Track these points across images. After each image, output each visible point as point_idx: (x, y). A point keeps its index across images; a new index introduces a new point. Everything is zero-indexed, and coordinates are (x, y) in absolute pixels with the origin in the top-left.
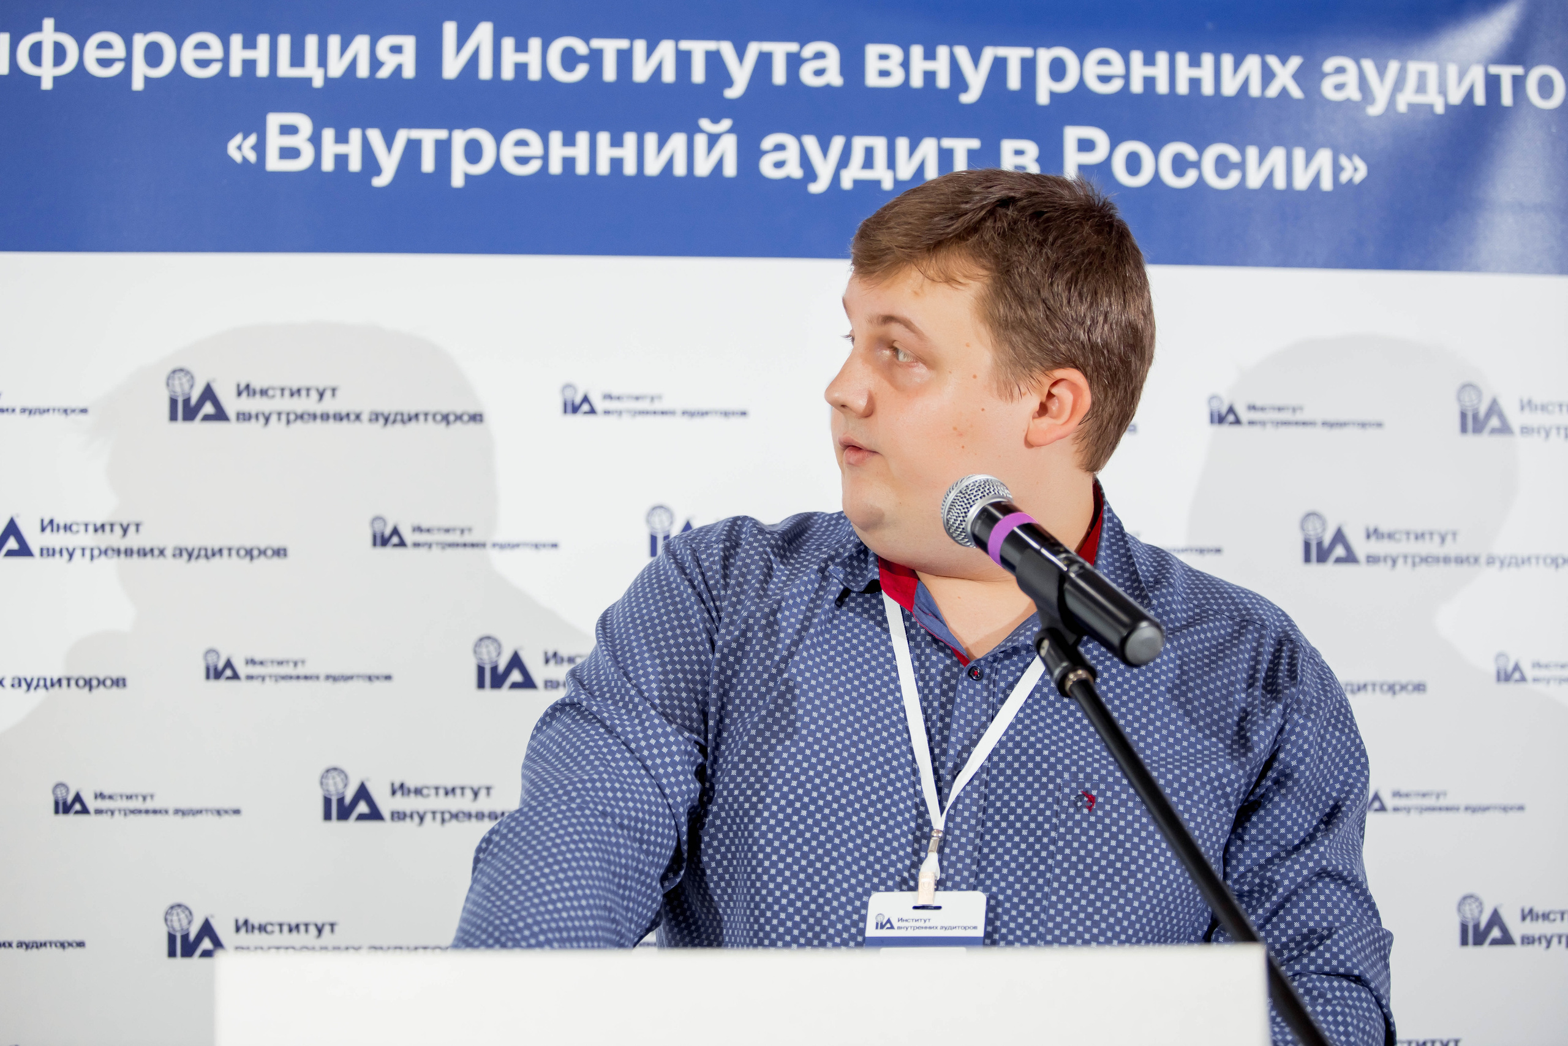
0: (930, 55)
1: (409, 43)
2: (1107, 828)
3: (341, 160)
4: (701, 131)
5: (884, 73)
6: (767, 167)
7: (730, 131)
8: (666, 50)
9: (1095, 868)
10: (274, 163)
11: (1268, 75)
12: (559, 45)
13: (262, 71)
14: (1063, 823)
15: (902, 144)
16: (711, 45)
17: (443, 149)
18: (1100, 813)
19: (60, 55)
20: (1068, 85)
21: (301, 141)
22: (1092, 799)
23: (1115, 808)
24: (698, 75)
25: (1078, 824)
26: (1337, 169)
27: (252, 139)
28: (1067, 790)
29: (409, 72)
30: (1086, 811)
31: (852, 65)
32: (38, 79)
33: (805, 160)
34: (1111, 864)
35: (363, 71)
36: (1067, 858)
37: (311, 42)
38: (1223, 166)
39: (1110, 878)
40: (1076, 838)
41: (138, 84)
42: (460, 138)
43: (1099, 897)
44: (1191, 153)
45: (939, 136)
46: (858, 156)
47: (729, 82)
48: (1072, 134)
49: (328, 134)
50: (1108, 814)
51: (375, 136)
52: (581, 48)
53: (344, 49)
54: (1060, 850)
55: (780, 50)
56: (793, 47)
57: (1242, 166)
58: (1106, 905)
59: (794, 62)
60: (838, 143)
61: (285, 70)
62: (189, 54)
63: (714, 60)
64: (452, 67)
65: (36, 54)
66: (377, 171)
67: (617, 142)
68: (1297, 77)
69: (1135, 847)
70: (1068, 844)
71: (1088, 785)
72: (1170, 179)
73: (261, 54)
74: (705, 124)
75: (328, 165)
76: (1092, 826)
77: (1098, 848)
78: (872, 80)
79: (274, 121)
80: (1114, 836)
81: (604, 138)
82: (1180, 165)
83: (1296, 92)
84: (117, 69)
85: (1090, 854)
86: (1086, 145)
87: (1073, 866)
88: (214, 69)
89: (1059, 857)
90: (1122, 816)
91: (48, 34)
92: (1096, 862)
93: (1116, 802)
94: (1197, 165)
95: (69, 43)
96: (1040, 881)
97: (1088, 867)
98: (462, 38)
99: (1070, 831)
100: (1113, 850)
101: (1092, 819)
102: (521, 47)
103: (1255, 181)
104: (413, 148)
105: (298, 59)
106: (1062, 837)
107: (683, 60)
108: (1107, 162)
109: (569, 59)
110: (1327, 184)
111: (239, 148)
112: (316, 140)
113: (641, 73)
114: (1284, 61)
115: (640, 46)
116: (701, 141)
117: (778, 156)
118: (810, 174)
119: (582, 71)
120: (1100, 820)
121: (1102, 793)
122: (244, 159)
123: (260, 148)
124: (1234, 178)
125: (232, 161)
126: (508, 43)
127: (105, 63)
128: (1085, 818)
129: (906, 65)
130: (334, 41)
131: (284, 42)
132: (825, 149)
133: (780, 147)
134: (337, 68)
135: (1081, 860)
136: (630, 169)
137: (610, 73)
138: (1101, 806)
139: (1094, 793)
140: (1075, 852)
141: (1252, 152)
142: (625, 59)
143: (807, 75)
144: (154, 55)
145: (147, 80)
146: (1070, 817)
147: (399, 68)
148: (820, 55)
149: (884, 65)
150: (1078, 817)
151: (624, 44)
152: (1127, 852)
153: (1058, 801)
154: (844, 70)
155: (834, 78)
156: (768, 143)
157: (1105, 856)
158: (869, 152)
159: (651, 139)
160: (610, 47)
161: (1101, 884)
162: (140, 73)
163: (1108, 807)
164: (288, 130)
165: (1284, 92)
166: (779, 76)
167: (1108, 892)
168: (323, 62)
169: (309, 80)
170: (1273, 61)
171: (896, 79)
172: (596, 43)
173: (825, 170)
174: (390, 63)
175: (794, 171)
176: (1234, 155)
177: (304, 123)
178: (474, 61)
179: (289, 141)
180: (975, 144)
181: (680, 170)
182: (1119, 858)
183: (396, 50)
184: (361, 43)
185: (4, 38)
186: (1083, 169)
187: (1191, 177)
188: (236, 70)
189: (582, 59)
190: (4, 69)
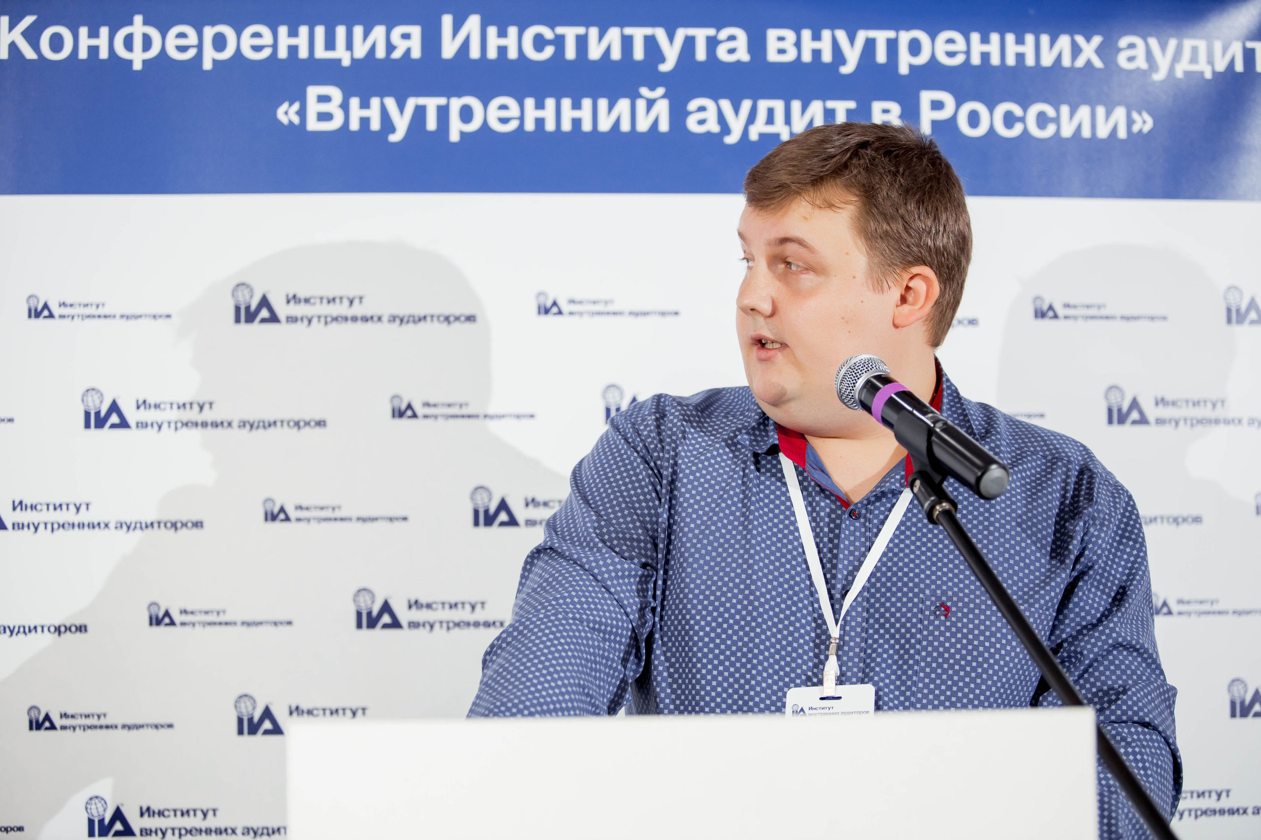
0: (816, 37)
1: (416, 31)
2: (959, 630)
3: (365, 122)
4: (641, 96)
5: (782, 51)
6: (692, 124)
7: (663, 97)
8: (614, 35)
9: (951, 661)
10: (313, 125)
11: (1076, 50)
12: (531, 32)
13: (303, 54)
14: (926, 628)
15: (796, 105)
16: (648, 31)
17: (443, 113)
18: (954, 619)
19: (147, 43)
20: (923, 59)
21: (333, 107)
22: (947, 609)
23: (965, 615)
24: (639, 54)
25: (937, 628)
26: (1130, 122)
27: (296, 106)
28: (928, 603)
29: (416, 54)
30: (943, 618)
31: (757, 45)
33: (721, 119)
34: (963, 657)
35: (381, 53)
36: (929, 654)
37: (341, 31)
38: (1042, 120)
39: (962, 668)
40: (936, 638)
41: (207, 65)
42: (456, 104)
43: (955, 683)
44: (1017, 111)
45: (824, 99)
46: (762, 115)
47: (663, 59)
48: (926, 97)
49: (355, 102)
50: (959, 620)
51: (391, 103)
52: (548, 34)
53: (366, 36)
54: (924, 648)
55: (701, 34)
56: (711, 32)
57: (1057, 120)
58: (960, 689)
59: (713, 43)
60: (746, 105)
61: (321, 53)
62: (247, 41)
63: (651, 43)
64: (449, 49)
65: (128, 42)
66: (393, 129)
67: (576, 106)
68: (1099, 51)
69: (982, 643)
70: (930, 643)
71: (944, 599)
72: (1002, 130)
73: (302, 41)
74: (644, 91)
75: (354, 126)
76: (948, 629)
77: (953, 645)
78: (773, 56)
79: (313, 92)
80: (965, 636)
81: (566, 103)
82: (1010, 120)
83: (1098, 63)
84: (192, 53)
85: (947, 650)
86: (937, 105)
87: (935, 660)
88: (266, 53)
89: (924, 654)
90: (971, 621)
91: (138, 27)
92: (952, 656)
93: (965, 610)
94: (1022, 120)
95: (154, 34)
96: (910, 672)
97: (946, 661)
98: (457, 28)
99: (931, 633)
100: (964, 647)
101: (948, 624)
102: (502, 34)
103: (1067, 131)
104: (420, 111)
105: (330, 45)
106: (925, 638)
107: (627, 43)
108: (954, 118)
109: (539, 43)
110: (1122, 134)
111: (286, 113)
112: (345, 106)
113: (595, 52)
114: (1088, 40)
115: (594, 32)
116: (641, 104)
117: (701, 116)
118: (726, 129)
119: (549, 51)
120: (954, 624)
121: (955, 604)
122: (290, 122)
123: (302, 113)
124: (1051, 129)
125: (280, 123)
126: (492, 31)
127: (182, 49)
128: (943, 623)
129: (798, 44)
130: (358, 30)
131: (320, 31)
132: (736, 109)
133: (702, 109)
134: (360, 51)
135: (941, 655)
136: (587, 126)
137: (570, 53)
138: (955, 614)
139: (949, 604)
140: (936, 649)
141: (1065, 110)
142: (582, 42)
143: (722, 53)
144: (219, 42)
145: (215, 62)
146: (931, 623)
147: (408, 51)
148: (732, 38)
149: (782, 45)
150: (937, 623)
151: (581, 30)
152: (976, 648)
153: (921, 611)
154: (751, 49)
155: (743, 55)
156: (693, 105)
157: (958, 651)
158: (771, 112)
159: (603, 103)
160: (570, 33)
161: (956, 673)
162: (209, 56)
163: (960, 615)
164: (324, 99)
165: (1089, 63)
166: (701, 54)
167: (961, 679)
168: (349, 46)
169: (339, 61)
170: (1080, 39)
171: (791, 56)
172: (560, 30)
173: (737, 125)
174: (401, 47)
175: (713, 126)
176: (1050, 112)
177: (336, 93)
178: (465, 46)
179: (324, 107)
180: (852, 105)
181: (625, 127)
182: (970, 653)
183: (406, 36)
184: (379, 32)
185: (104, 31)
186: (935, 124)
187: (1018, 129)
188: (283, 54)
189: (549, 42)
190: (104, 54)
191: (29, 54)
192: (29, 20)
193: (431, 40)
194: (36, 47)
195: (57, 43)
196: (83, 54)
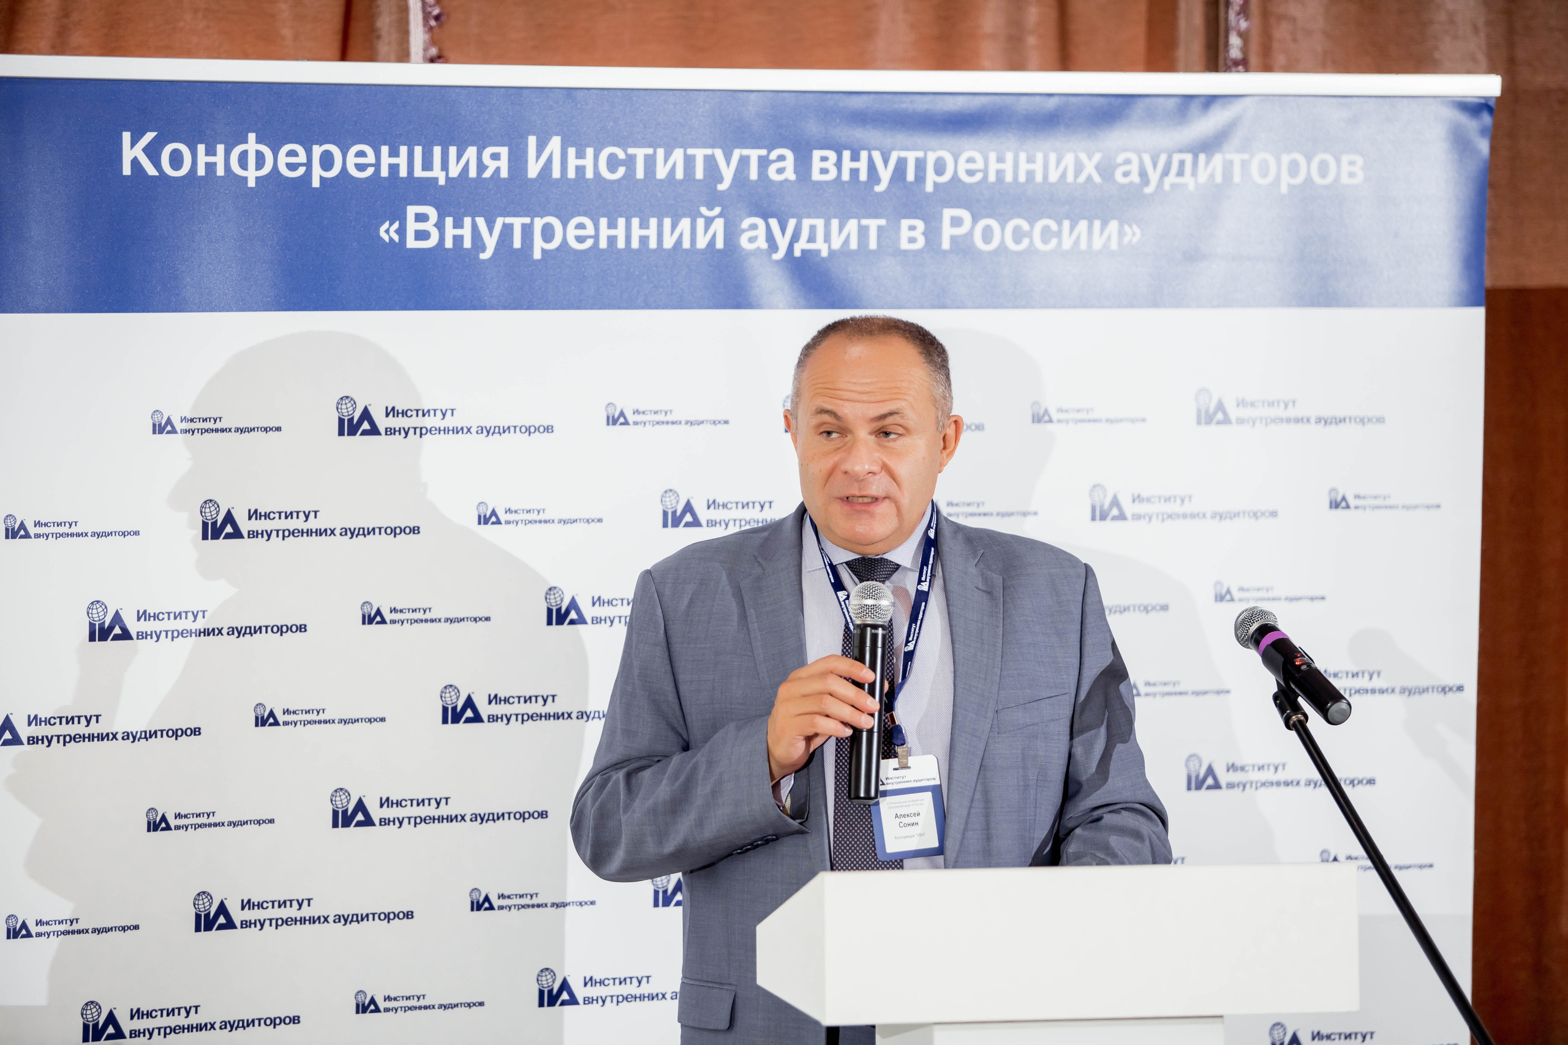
0: (855, 158)
1: (504, 151)
3: (458, 240)
4: (701, 216)
5: (824, 171)
6: (744, 241)
7: (720, 216)
8: (678, 155)
10: (411, 243)
11: (1079, 167)
12: (605, 153)
13: (403, 173)
15: (835, 224)
16: (709, 151)
17: (527, 231)
19: (260, 158)
20: (946, 178)
21: (429, 226)
24: (699, 174)
26: (1121, 234)
27: (396, 225)
29: (504, 174)
31: (803, 166)
32: (245, 179)
33: (770, 236)
35: (473, 173)
37: (437, 150)
38: (1046, 234)
41: (316, 183)
42: (538, 223)
44: (1025, 227)
45: (859, 217)
46: (805, 233)
47: (721, 180)
48: (948, 213)
49: (449, 222)
51: (481, 222)
52: (621, 155)
53: (459, 157)
55: (754, 154)
56: (764, 152)
57: (1059, 234)
59: (764, 163)
60: (792, 223)
61: (419, 173)
62: (352, 160)
63: (710, 163)
64: (533, 170)
65: (243, 160)
66: (483, 247)
67: (644, 225)
68: (1099, 167)
72: (1011, 244)
73: (402, 160)
74: (704, 210)
75: (449, 243)
78: (816, 176)
79: (412, 211)
81: (635, 222)
82: (1018, 235)
83: (1097, 178)
84: (301, 171)
86: (956, 222)
88: (370, 171)
91: (252, 145)
94: (1029, 235)
95: (267, 151)
98: (541, 148)
102: (580, 155)
103: (1067, 244)
104: (508, 229)
105: (427, 165)
107: (689, 161)
108: (971, 233)
109: (613, 163)
110: (1114, 246)
111: (387, 231)
112: (440, 226)
113: (661, 173)
114: (1090, 157)
115: (660, 152)
116: (700, 222)
117: (752, 234)
118: (774, 245)
119: (621, 171)
122: (391, 239)
123: (402, 231)
124: (1053, 243)
125: (382, 240)
126: (572, 151)
127: (292, 167)
129: (839, 164)
130: (453, 150)
131: (418, 150)
132: (783, 228)
133: (753, 227)
134: (454, 171)
136: (653, 244)
137: (640, 174)
141: (1066, 224)
142: (650, 161)
143: (772, 173)
144: (327, 161)
145: (323, 179)
147: (498, 170)
148: (781, 158)
149: (824, 165)
151: (650, 151)
154: (797, 169)
155: (790, 175)
156: (746, 223)
158: (813, 230)
159: (667, 222)
160: (640, 154)
162: (317, 172)
164: (421, 218)
165: (1089, 178)
166: (754, 175)
168: (445, 167)
169: (436, 179)
171: (832, 175)
172: (631, 151)
173: (783, 244)
174: (492, 165)
175: (762, 244)
176: (1054, 227)
177: (432, 213)
178: (548, 165)
179: (421, 226)
180: (882, 222)
181: (686, 244)
183: (495, 157)
184: (471, 152)
185: (220, 148)
186: (954, 239)
187: (1026, 242)
188: (385, 173)
189: (622, 163)
190: (220, 171)
191: (151, 171)
192: (149, 136)
193: (518, 160)
194: (157, 164)
195: (176, 160)
196: (201, 171)
